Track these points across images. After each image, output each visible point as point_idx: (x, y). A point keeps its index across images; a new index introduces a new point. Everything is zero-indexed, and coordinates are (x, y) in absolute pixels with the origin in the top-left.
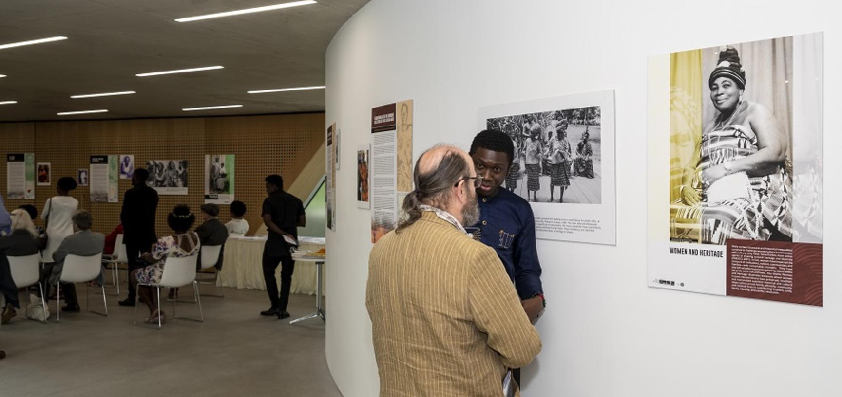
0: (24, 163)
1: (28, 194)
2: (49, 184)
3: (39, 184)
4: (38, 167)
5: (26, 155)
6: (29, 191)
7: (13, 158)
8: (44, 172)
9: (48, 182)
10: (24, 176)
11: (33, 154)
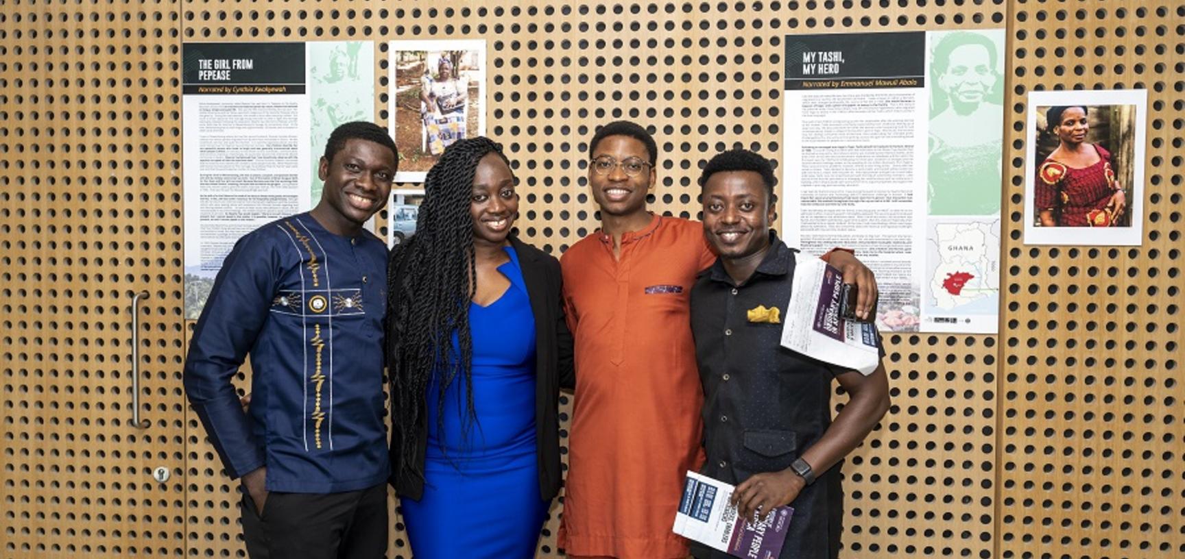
0: (921, 96)
1: (947, 303)
2: (1132, 236)
3: (1036, 234)
4: (1034, 119)
5: (934, 38)
6: (955, 283)
7: (832, 61)
8: (1089, 154)
9: (1124, 220)
10: (920, 184)
11: (997, 35)
